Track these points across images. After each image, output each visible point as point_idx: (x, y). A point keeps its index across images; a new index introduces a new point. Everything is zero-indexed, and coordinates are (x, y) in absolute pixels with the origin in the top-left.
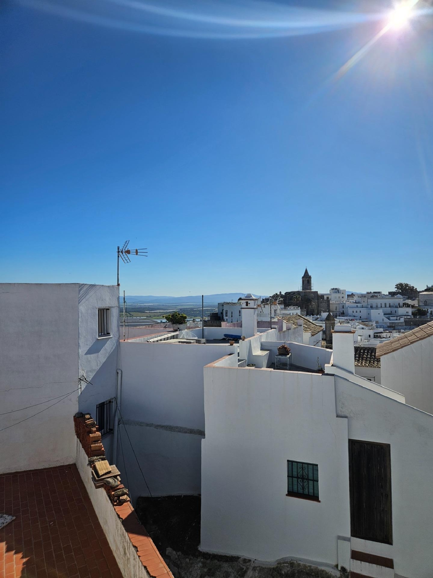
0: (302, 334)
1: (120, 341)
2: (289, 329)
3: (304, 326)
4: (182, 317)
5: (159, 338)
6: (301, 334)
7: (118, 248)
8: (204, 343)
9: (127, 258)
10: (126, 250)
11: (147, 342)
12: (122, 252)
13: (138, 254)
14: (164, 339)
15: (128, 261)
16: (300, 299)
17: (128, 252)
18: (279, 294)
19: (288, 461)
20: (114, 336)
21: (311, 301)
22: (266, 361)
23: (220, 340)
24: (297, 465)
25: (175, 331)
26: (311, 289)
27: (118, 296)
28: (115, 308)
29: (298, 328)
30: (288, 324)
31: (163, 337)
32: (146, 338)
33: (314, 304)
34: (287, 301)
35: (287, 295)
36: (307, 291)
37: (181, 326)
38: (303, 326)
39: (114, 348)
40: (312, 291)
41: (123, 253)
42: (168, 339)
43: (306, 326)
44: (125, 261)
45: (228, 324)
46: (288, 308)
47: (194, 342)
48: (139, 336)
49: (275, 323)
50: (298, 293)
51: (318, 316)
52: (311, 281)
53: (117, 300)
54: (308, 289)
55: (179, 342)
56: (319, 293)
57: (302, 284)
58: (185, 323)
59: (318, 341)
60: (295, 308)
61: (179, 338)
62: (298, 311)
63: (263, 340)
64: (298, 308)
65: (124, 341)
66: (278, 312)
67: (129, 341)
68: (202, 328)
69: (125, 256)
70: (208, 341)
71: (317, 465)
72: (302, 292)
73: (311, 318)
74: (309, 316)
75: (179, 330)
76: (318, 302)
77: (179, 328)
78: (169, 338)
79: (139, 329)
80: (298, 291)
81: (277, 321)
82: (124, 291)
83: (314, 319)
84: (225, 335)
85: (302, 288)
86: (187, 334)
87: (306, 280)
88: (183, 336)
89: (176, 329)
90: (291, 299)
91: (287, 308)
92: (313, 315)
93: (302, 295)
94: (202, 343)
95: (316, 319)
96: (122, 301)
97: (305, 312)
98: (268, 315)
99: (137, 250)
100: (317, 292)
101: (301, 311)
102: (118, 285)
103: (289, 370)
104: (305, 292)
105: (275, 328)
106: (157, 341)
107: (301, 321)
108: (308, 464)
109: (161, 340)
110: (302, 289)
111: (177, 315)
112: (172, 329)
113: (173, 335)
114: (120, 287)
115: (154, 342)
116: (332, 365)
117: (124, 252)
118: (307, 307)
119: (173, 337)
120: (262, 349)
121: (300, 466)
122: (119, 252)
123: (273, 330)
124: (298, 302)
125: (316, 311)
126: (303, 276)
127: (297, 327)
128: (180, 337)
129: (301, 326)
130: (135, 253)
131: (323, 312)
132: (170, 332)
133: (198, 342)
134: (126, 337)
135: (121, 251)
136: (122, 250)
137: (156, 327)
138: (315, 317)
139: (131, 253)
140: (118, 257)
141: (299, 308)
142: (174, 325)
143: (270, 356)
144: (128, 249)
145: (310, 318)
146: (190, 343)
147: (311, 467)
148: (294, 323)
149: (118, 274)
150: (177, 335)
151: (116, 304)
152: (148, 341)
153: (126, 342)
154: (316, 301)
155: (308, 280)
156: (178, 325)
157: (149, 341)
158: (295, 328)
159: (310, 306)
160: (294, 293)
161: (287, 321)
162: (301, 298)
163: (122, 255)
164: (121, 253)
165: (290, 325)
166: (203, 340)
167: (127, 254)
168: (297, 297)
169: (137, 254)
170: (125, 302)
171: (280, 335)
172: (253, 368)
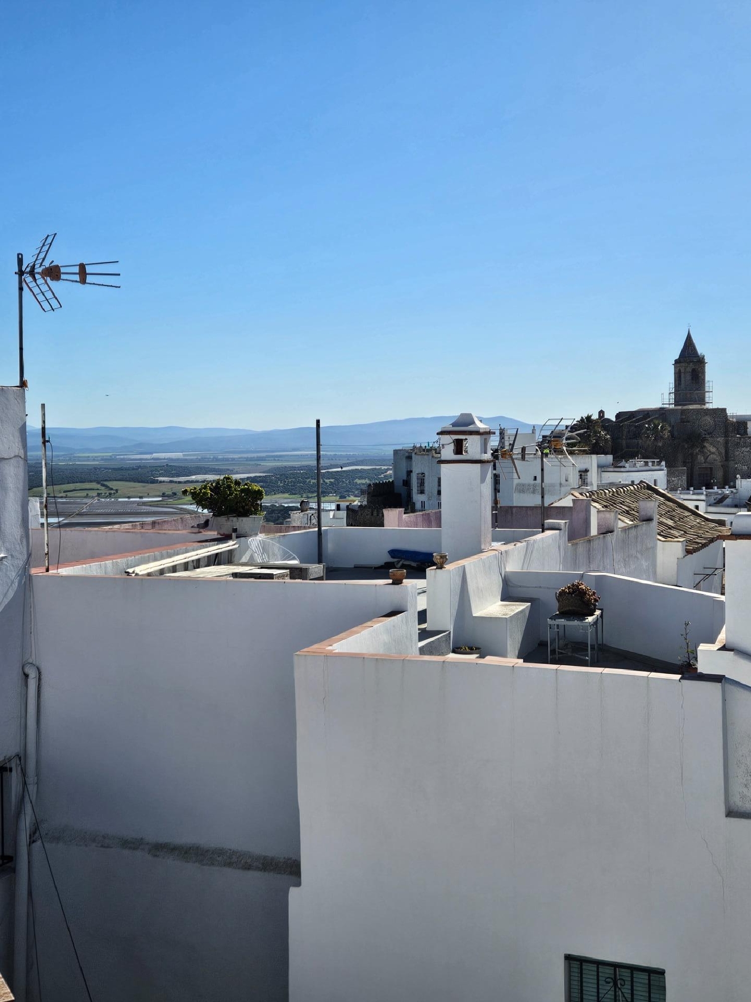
0: (654, 548)
1: (33, 571)
2: (606, 531)
3: (661, 523)
4: (247, 491)
5: (167, 563)
6: (647, 549)
7: (20, 261)
8: (320, 578)
9: (49, 295)
10: (47, 264)
11: (125, 576)
12: (32, 273)
13: (89, 279)
14: (186, 567)
15: (53, 304)
16: (666, 434)
17: (54, 273)
18: (595, 417)
19: (569, 958)
20: (12, 556)
21: (704, 440)
22: (519, 637)
23: (376, 568)
24: (598, 972)
25: (225, 538)
26: (702, 401)
27: (21, 424)
28: (12, 461)
29: (639, 528)
30: (602, 515)
31: (179, 559)
32: (121, 561)
33: (713, 450)
34: (624, 442)
35: (622, 421)
36: (691, 407)
37: (244, 523)
38: (654, 523)
39: (11, 594)
40: (708, 410)
41: (37, 276)
42: (197, 564)
43: (670, 523)
44: (45, 305)
45: (404, 516)
46: (627, 465)
47: (282, 576)
48: (93, 556)
49: (562, 512)
50: (661, 413)
51: (727, 491)
52: (703, 373)
53: (17, 434)
54: (695, 402)
55: (235, 575)
56: (729, 412)
57: (672, 385)
58: (256, 514)
59: (709, 572)
60: (650, 464)
61: (235, 559)
62: (658, 476)
63: (512, 567)
64: (660, 462)
65: (47, 570)
66: (593, 477)
67: (64, 571)
68: (317, 529)
69: (44, 288)
70: (333, 573)
71: (662, 973)
72: (672, 410)
73: (703, 497)
74: (696, 491)
75: (237, 537)
76: (727, 443)
77: (235, 530)
78: (201, 563)
79: (107, 532)
80: (661, 408)
81: (571, 505)
82: (43, 406)
83: (712, 500)
84: (394, 553)
85: (673, 396)
86: (265, 548)
87: (689, 369)
88: (252, 557)
89: (226, 533)
90: (637, 435)
91: (623, 463)
92: (709, 486)
93: (672, 420)
94: (312, 578)
95: (720, 502)
96: (35, 441)
97: (685, 478)
98: (557, 487)
99: (82, 267)
100: (724, 410)
101: (669, 474)
102: (23, 384)
103: (591, 666)
104: (683, 411)
105: (557, 526)
106: (162, 572)
107: (651, 506)
108: (633, 969)
109: (174, 569)
110: (672, 401)
111: (229, 487)
112: (216, 533)
113: (217, 554)
114: (29, 393)
115: (149, 574)
116: (724, 648)
117: (38, 273)
118: (690, 462)
119: (215, 560)
120: (508, 596)
121: (607, 976)
122: (21, 273)
123: (548, 533)
124: (660, 444)
125: (719, 474)
126: (677, 357)
127: (636, 526)
128: (241, 558)
129: (649, 520)
130: (77, 278)
131: (742, 478)
132: (206, 541)
133: (297, 573)
134: (55, 558)
135: (28, 269)
136: (33, 267)
137: (166, 526)
138: (717, 493)
139: (63, 277)
140: (21, 289)
141: (663, 463)
142: (222, 519)
143: (533, 622)
144: (53, 262)
145: (695, 500)
146: (270, 576)
147: (642, 978)
148: (628, 513)
149: (21, 349)
150: (231, 552)
151: (16, 448)
152: (128, 573)
153: (52, 577)
154: (721, 440)
155: (694, 370)
156: (235, 519)
157: (130, 570)
158: (626, 530)
159: (701, 458)
160: (645, 415)
161: (606, 506)
162: (670, 432)
163: (32, 285)
164: (29, 279)
165: (610, 516)
166: (316, 569)
167: (48, 279)
168: (656, 426)
169: (83, 281)
170: (48, 441)
171: (575, 550)
172: (473, 657)
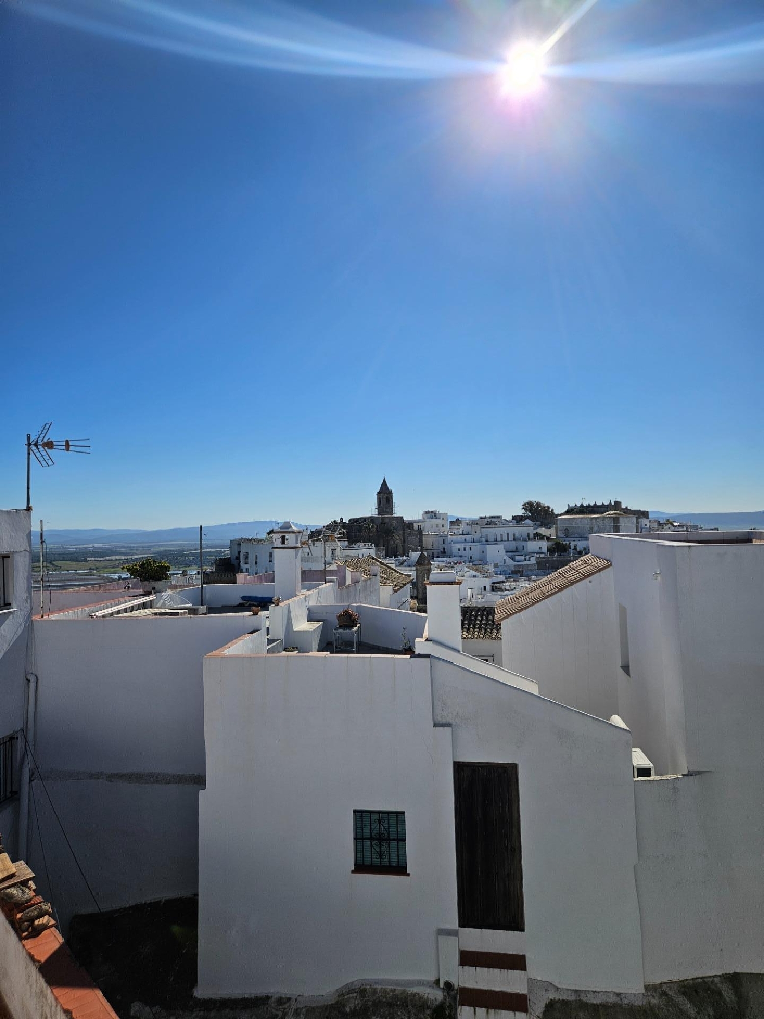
0: (379, 589)
1: (34, 618)
2: (355, 582)
3: (381, 577)
4: (161, 567)
5: (115, 609)
6: (376, 590)
7: (28, 438)
8: (205, 614)
9: (47, 458)
10: (45, 440)
11: (89, 618)
12: (36, 445)
13: (71, 448)
14: (126, 611)
15: (49, 463)
16: (374, 530)
17: (50, 445)
18: (339, 521)
19: (355, 811)
20: (21, 609)
21: (393, 533)
22: (318, 640)
23: (234, 607)
24: (371, 817)
25: (148, 593)
26: (392, 513)
27: (28, 532)
28: (22, 553)
29: (372, 579)
30: (354, 573)
31: (122, 607)
32: (87, 610)
33: (397, 537)
34: (353, 534)
35: (352, 523)
36: (386, 516)
37: (158, 585)
38: (379, 577)
39: (20, 632)
40: (394, 517)
41: (39, 447)
42: (132, 609)
43: (385, 576)
44: (44, 463)
45: (248, 577)
46: (355, 546)
47: (184, 614)
48: (73, 607)
49: (332, 572)
50: (372, 519)
51: (405, 559)
52: (392, 498)
53: (26, 537)
54: (388, 513)
55: (155, 614)
56: (405, 519)
57: (377, 505)
58: (166, 579)
59: (405, 600)
60: (367, 545)
61: (154, 605)
62: (371, 551)
63: (312, 603)
64: (372, 544)
65: (42, 617)
66: (338, 553)
67: (53, 617)
68: (200, 586)
69: (44, 453)
70: (211, 610)
71: (403, 813)
72: (376, 517)
73: (393, 562)
74: (390, 559)
75: (155, 593)
76: (404, 534)
77: (154, 589)
78: (135, 609)
79: (73, 592)
80: (371, 517)
81: (336, 569)
82: (41, 521)
83: (398, 563)
84: (244, 598)
85: (377, 510)
86: (171, 598)
87: (385, 497)
88: (164, 603)
89: (149, 590)
90: (359, 531)
91: (353, 545)
92: (396, 556)
93: (377, 522)
94: (200, 613)
95: (401, 564)
96: (36, 540)
97: (384, 552)
98: (320, 559)
99: (67, 442)
100: (402, 517)
101: (376, 551)
102: (29, 508)
103: (356, 653)
104: (382, 518)
105: (332, 581)
106: (111, 614)
107: (376, 568)
108: (388, 813)
109: (119, 612)
110: (377, 513)
111: (150, 564)
112: (142, 590)
113: (144, 603)
114: (33, 513)
115: (104, 616)
116: (427, 640)
117: (40, 445)
118: (386, 544)
119: (143, 606)
120: (310, 619)
121: (376, 818)
122: (29, 445)
123: (328, 584)
124: (371, 535)
125: (401, 550)
126: (379, 491)
127: (370, 579)
128: (157, 605)
129: (376, 575)
130: (64, 448)
131: (412, 551)
132: (137, 596)
133: (192, 611)
134: (44, 611)
135: (34, 443)
136: (37, 441)
137: (108, 588)
138: (400, 560)
139: (55, 447)
140: (29, 454)
141: (373, 545)
142: (146, 583)
143: (325, 631)
144: (49, 439)
145: (391, 563)
146: (177, 614)
147: (393, 817)
148: (364, 572)
149: (28, 488)
150: (151, 601)
151: (25, 546)
152: (92, 617)
153: (46, 621)
154: (401, 532)
155: (387, 497)
156: (153, 583)
157: (93, 614)
158: (365, 581)
159: (392, 542)
160: (364, 520)
161: (353, 569)
162: (376, 528)
163: (36, 451)
164: (34, 448)
165: (357, 574)
166: (203, 609)
167: (46, 448)
168: (369, 526)
169: (67, 449)
170: (44, 541)
171: (341, 593)
172: (295, 653)
